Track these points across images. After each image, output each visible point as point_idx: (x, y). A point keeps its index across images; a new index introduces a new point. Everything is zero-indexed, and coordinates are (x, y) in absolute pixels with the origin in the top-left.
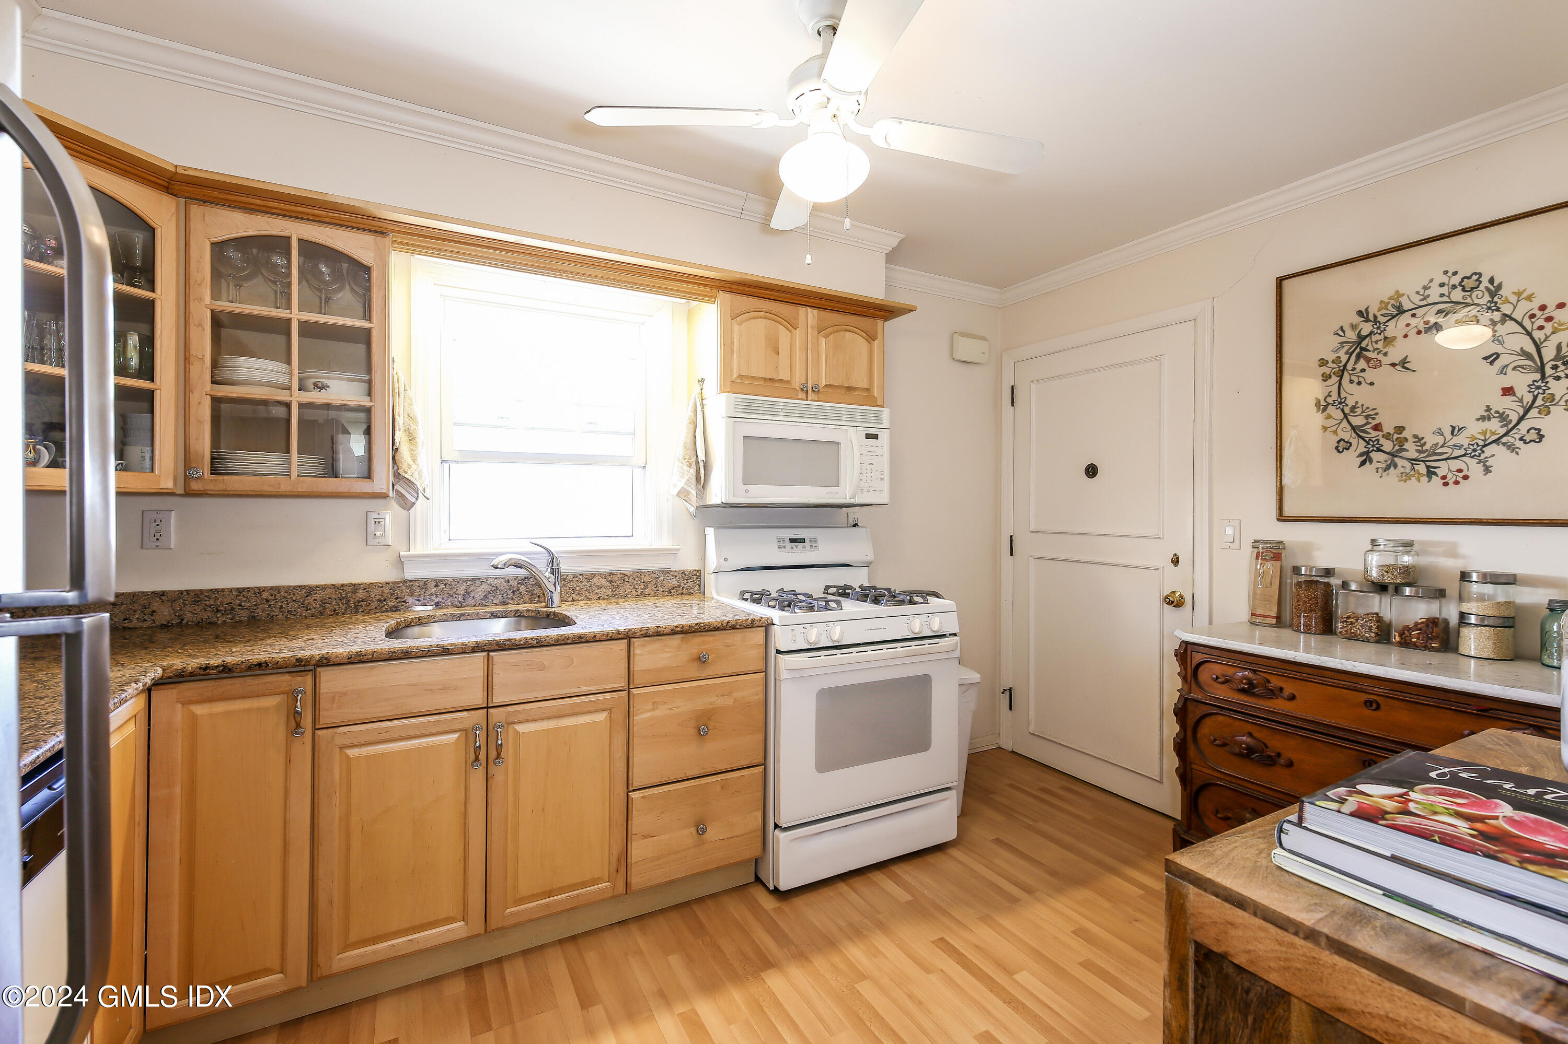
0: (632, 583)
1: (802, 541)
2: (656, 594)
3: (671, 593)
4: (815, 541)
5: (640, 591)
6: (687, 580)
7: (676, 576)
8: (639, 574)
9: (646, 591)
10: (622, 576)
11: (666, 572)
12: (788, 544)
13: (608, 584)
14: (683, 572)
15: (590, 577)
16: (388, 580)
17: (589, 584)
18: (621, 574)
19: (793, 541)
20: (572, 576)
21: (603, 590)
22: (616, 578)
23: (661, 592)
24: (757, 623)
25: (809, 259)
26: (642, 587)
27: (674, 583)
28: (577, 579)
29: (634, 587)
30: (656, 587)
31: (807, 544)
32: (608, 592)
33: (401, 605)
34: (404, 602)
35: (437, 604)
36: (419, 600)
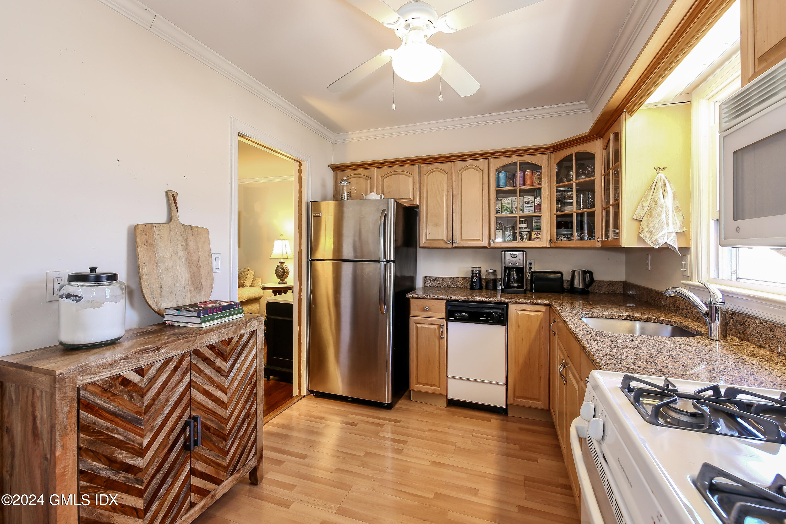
15: (773, 327)
17: (771, 334)
21: (782, 344)
28: (762, 325)
33: (688, 315)
34: (688, 313)
35: (698, 318)
36: (692, 313)
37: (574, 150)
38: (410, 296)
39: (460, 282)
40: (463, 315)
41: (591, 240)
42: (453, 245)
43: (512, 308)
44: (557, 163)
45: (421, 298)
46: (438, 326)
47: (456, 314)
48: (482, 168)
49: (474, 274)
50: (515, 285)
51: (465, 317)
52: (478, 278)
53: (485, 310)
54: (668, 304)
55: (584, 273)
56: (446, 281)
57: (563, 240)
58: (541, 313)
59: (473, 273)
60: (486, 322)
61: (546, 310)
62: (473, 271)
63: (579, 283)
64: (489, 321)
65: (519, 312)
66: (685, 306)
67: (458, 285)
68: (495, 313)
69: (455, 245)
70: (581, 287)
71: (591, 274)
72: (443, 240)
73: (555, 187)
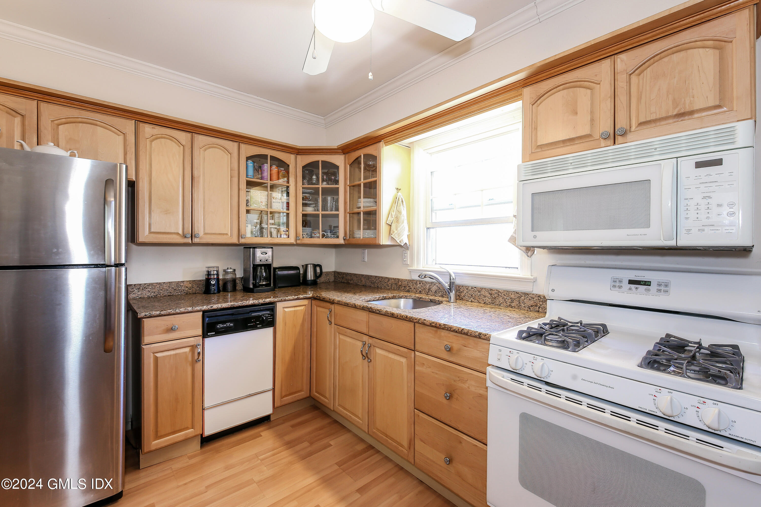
0: (503, 297)
1: (647, 283)
2: (519, 307)
3: (530, 309)
4: (666, 286)
5: (509, 304)
6: (542, 302)
7: (533, 298)
8: (508, 292)
9: (513, 304)
10: (497, 292)
11: (526, 294)
12: (625, 284)
13: (489, 295)
14: (539, 296)
15: (480, 290)
16: (406, 279)
17: (479, 294)
18: (497, 290)
19: (631, 282)
20: (471, 288)
21: (486, 298)
22: (494, 292)
23: (523, 307)
24: (483, 337)
25: (370, 76)
26: (510, 301)
27: (532, 303)
28: (473, 290)
29: (505, 300)
30: (519, 303)
31: (654, 287)
32: (490, 300)
33: (410, 290)
34: (411, 288)
35: (420, 291)
36: (415, 289)
37: (321, 158)
38: (145, 315)
39: (187, 287)
40: (227, 325)
41: (333, 238)
42: (192, 240)
43: (280, 307)
44: (303, 165)
45: (165, 315)
46: (190, 347)
47: (218, 326)
48: (231, 152)
49: (211, 275)
50: (264, 283)
51: (230, 327)
52: (216, 279)
53: (253, 314)
54: (390, 285)
55: (315, 266)
56: (165, 288)
57: (305, 237)
58: (304, 307)
59: (209, 274)
60: (254, 327)
61: (309, 302)
62: (208, 272)
63: (310, 276)
64: (258, 326)
65: (286, 310)
66: (408, 285)
67: (183, 291)
68: (263, 315)
69: (196, 240)
70: (312, 279)
71: (320, 266)
72: (178, 234)
73: (301, 187)
